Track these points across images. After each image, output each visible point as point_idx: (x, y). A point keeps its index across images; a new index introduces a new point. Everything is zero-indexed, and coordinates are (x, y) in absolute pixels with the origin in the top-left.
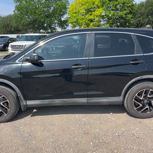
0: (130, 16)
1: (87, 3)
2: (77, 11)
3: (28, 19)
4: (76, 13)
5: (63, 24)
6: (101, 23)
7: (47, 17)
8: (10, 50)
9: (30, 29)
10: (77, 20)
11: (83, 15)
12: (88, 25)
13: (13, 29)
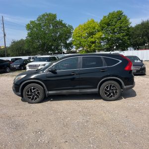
0: (126, 38)
1: (88, 28)
2: (80, 35)
3: (38, 43)
4: (79, 37)
5: (68, 46)
6: (102, 44)
7: (55, 41)
8: (28, 69)
9: (39, 51)
10: (80, 42)
11: (85, 38)
12: (90, 46)
13: (24, 52)
